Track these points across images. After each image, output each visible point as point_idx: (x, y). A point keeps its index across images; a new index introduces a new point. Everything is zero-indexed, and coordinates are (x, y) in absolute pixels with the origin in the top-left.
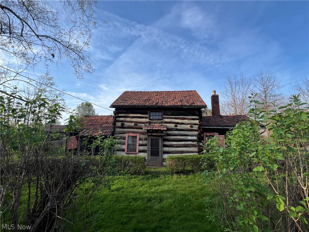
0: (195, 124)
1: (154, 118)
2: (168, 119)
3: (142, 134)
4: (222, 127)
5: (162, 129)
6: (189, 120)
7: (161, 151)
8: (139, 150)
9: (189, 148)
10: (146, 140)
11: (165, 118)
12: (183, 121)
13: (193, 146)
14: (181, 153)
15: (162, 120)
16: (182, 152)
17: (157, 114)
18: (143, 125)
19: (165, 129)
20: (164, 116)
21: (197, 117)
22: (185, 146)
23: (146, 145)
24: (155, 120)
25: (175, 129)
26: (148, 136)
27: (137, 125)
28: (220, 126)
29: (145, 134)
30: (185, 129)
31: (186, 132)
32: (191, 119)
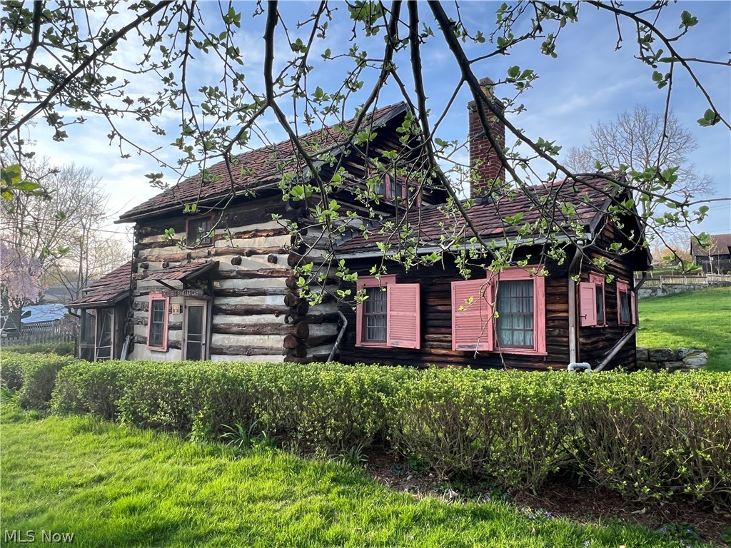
2: (223, 239)
7: (205, 344)
8: (168, 340)
9: (266, 337)
10: (181, 311)
11: (217, 238)
12: (254, 242)
13: (275, 329)
14: (249, 355)
16: (249, 351)
20: (217, 232)
22: (256, 329)
23: (179, 328)
25: (234, 273)
26: (185, 297)
30: (258, 271)
31: (260, 279)
32: (273, 230)
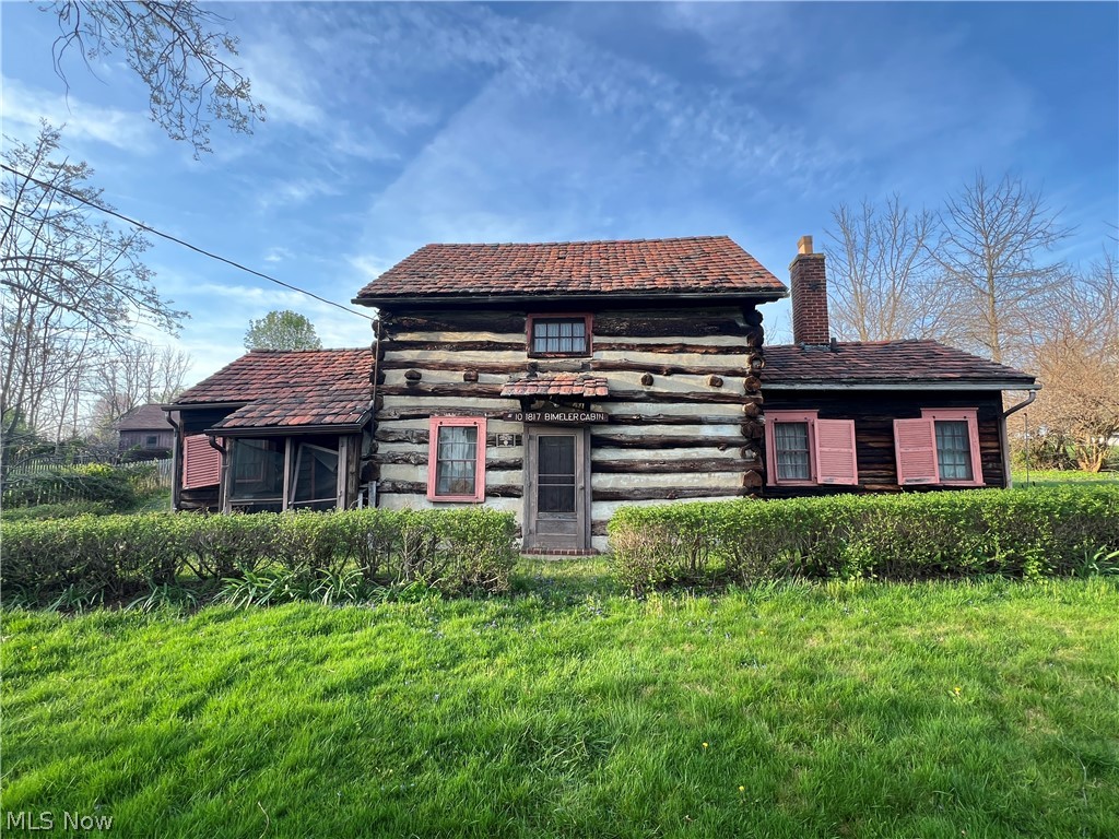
0: (734, 373)
1: (553, 346)
2: (613, 349)
3: (501, 418)
4: (844, 383)
5: (588, 393)
6: (706, 353)
7: (584, 488)
8: (486, 486)
9: (706, 475)
10: (519, 443)
11: (598, 347)
12: (680, 358)
13: (725, 466)
14: (671, 498)
15: (586, 354)
16: (674, 493)
17: (566, 329)
18: (503, 377)
19: (599, 394)
20: (597, 340)
21: (742, 341)
22: (687, 465)
23: (516, 466)
24: (557, 355)
25: (643, 395)
26: (528, 424)
27: (476, 381)
28: (839, 381)
29: (513, 419)
30: (687, 394)
31: (691, 405)
32: (716, 347)
